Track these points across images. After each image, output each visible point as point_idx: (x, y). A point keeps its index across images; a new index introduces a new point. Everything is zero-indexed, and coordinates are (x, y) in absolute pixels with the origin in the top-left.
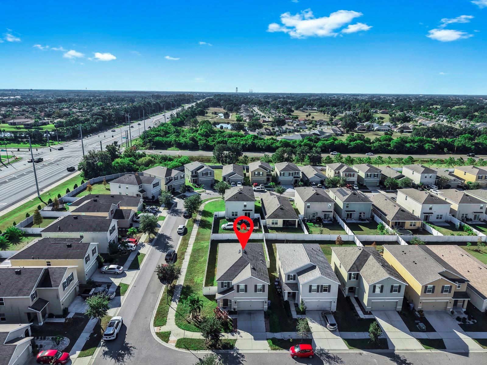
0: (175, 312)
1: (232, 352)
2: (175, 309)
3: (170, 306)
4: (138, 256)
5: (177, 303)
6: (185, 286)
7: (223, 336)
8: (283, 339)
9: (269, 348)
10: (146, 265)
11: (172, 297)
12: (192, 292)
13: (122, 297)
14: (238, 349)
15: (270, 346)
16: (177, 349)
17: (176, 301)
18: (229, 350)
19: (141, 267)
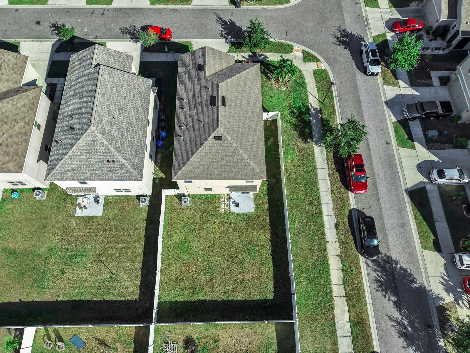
0: (308, 89)
1: (233, 40)
2: (310, 95)
3: (319, 100)
4: (433, 237)
5: (311, 106)
6: (309, 140)
7: (243, 57)
8: (175, 52)
9: (193, 43)
10: (402, 209)
11: (322, 118)
12: (294, 125)
13: (394, 120)
14: (226, 42)
15: (191, 45)
16: (291, 43)
17: (314, 109)
18: (236, 41)
19: (407, 199)
